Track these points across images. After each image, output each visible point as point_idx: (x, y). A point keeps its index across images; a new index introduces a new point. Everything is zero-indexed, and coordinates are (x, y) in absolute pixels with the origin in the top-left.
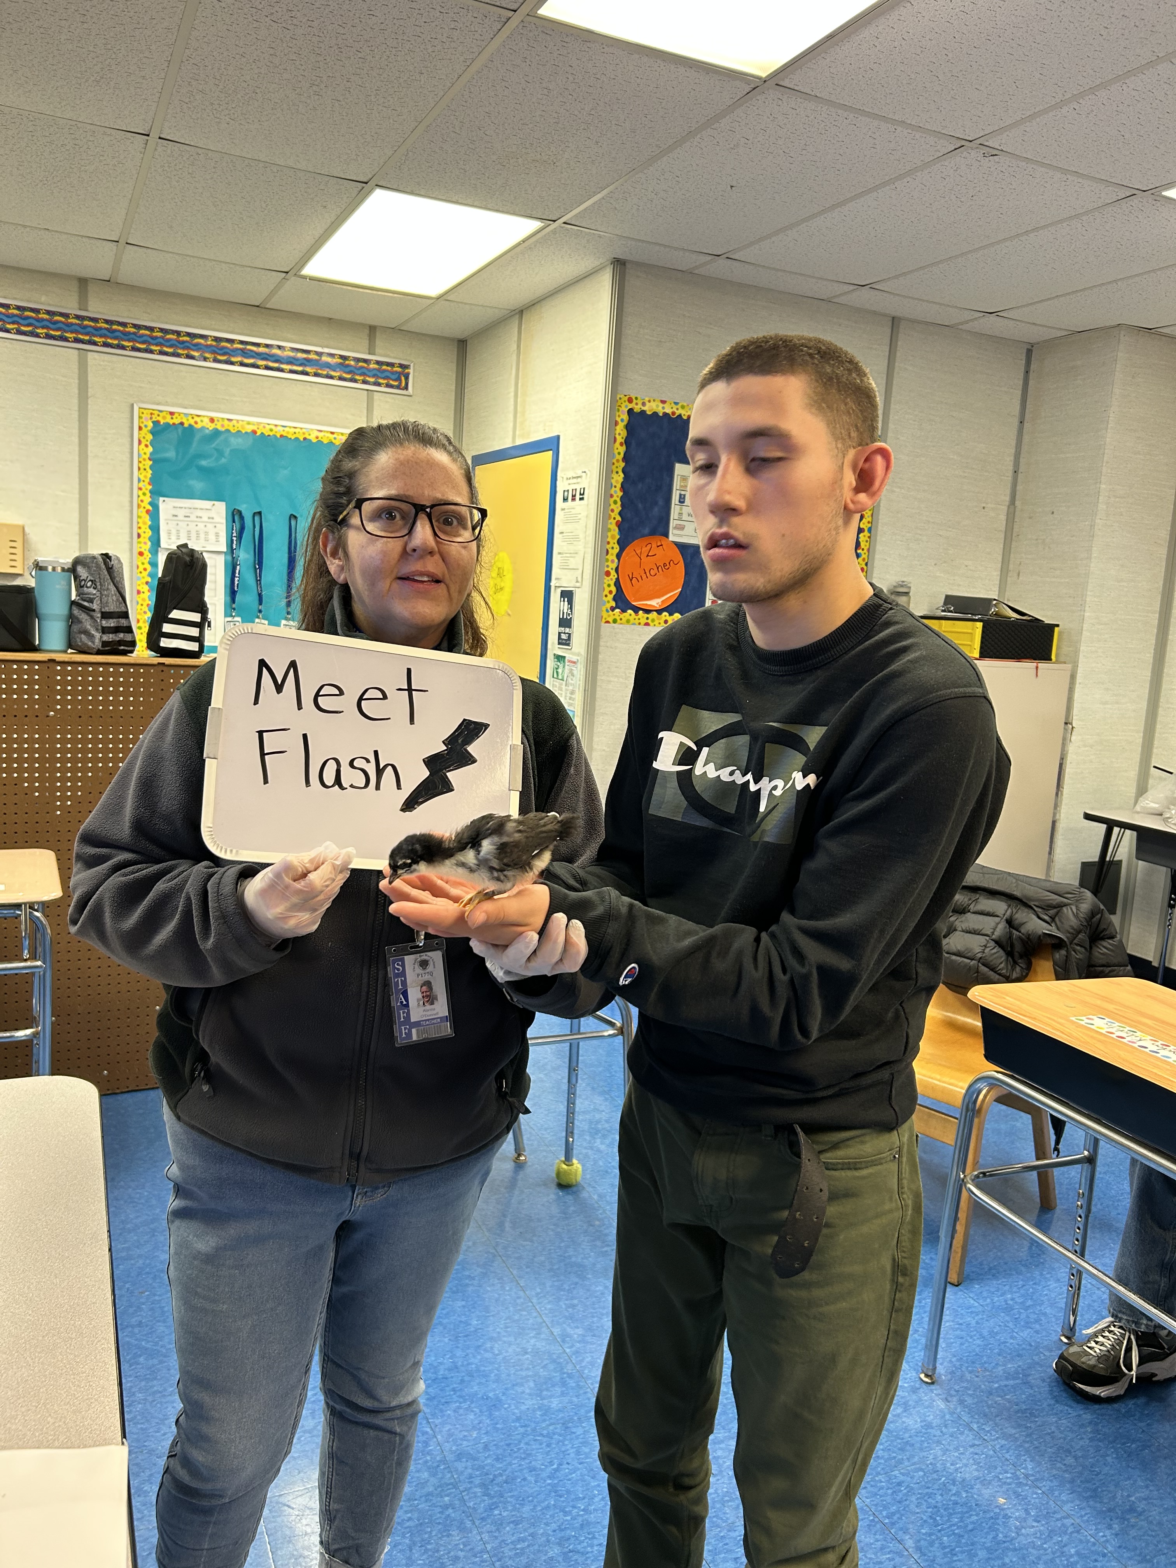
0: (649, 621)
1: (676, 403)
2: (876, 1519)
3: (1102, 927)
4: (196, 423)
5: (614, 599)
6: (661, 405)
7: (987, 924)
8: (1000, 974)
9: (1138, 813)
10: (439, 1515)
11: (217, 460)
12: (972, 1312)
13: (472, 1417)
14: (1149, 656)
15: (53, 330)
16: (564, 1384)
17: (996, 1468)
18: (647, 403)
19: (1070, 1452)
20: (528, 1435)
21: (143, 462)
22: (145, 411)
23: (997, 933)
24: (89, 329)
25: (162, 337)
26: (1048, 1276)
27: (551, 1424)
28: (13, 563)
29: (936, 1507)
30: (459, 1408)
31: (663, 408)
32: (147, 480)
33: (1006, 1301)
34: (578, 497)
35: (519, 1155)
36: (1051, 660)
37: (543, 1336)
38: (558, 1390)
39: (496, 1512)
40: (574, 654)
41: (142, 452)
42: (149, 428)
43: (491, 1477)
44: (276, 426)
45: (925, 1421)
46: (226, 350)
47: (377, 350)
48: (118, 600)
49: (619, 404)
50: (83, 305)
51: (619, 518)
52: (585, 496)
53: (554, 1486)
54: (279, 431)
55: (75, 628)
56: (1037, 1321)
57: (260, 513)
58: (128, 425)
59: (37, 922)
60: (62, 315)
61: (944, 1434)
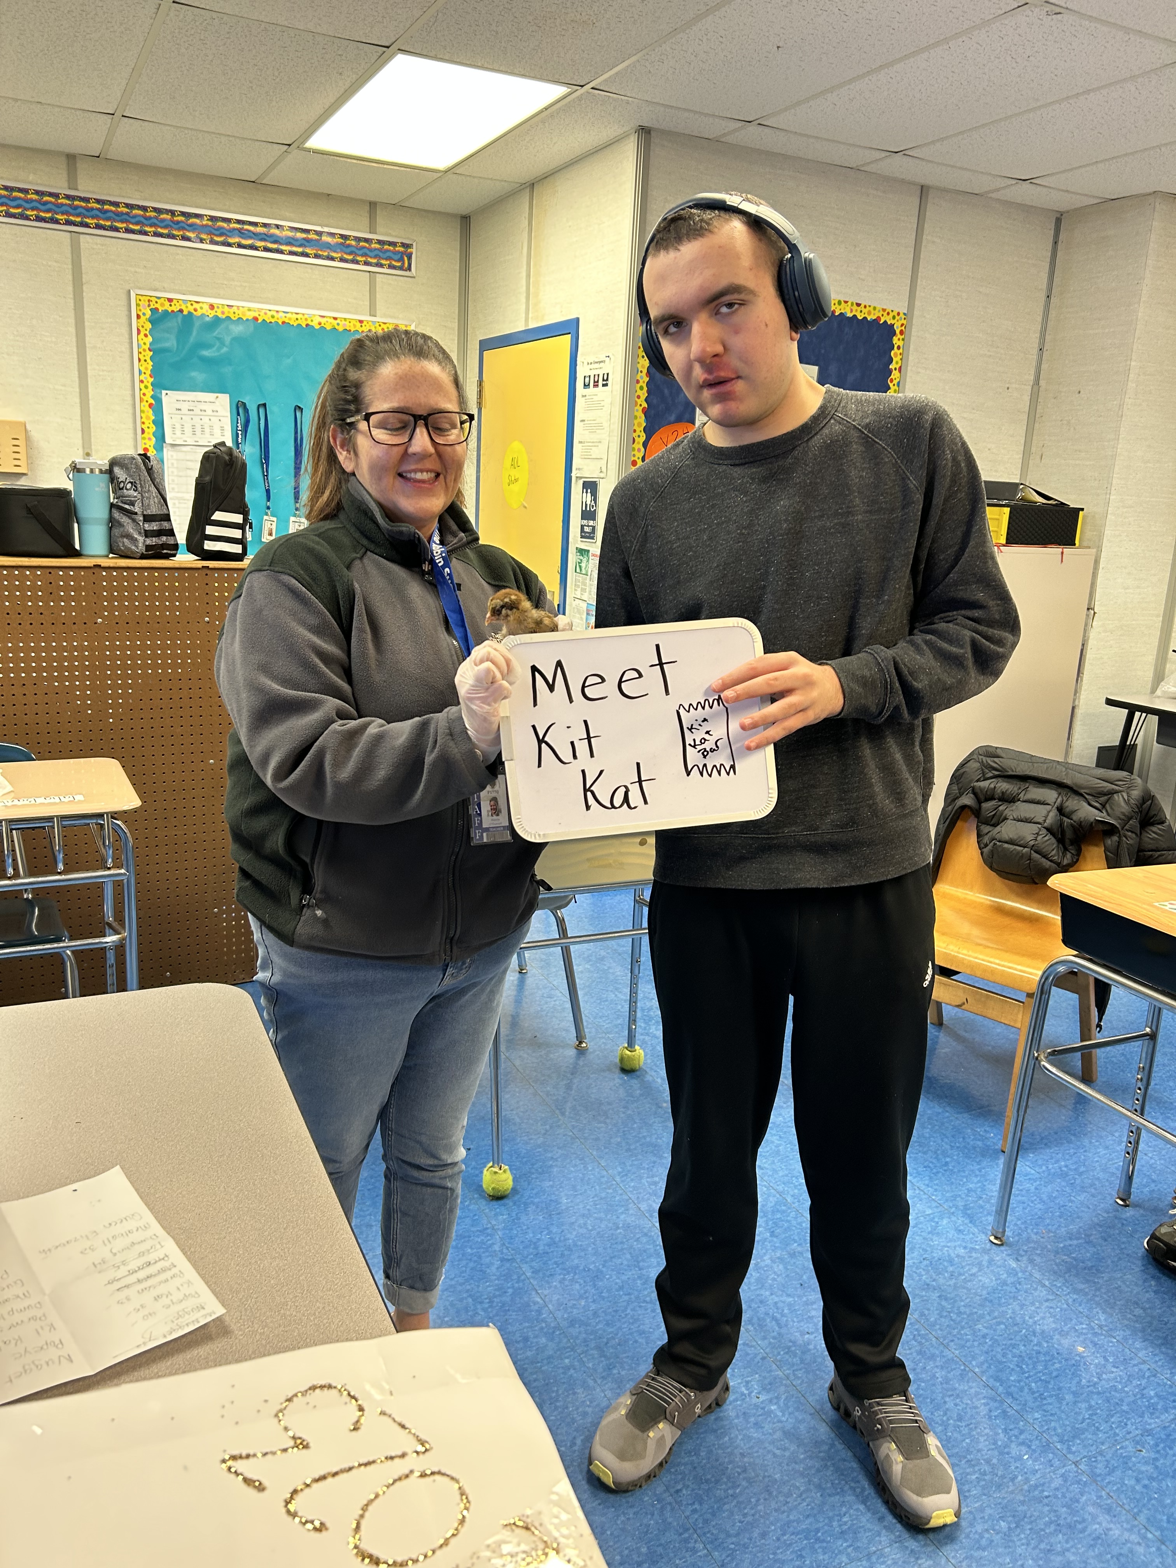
2: (967, 1369)
3: (1152, 813)
4: (196, 310)
7: (1038, 812)
8: (1051, 861)
9: (1159, 697)
10: (562, 1376)
11: (219, 349)
12: (1028, 1179)
13: (577, 1286)
15: (43, 211)
17: (1071, 1320)
19: (1137, 1304)
22: (142, 298)
23: (1049, 822)
25: (156, 218)
26: (1097, 1144)
28: (17, 462)
29: (1020, 1356)
30: (564, 1279)
32: (148, 372)
33: (1060, 1168)
34: (601, 383)
35: (581, 1043)
36: (1074, 544)
37: (631, 1212)
39: (615, 1371)
41: (141, 342)
42: (148, 316)
43: (605, 1340)
44: (277, 312)
45: (999, 1279)
46: (222, 231)
47: (379, 229)
48: (159, 502)
51: (645, 405)
52: (609, 382)
54: (280, 318)
55: (116, 532)
56: (1092, 1185)
57: (264, 405)
58: (126, 313)
59: (120, 831)
60: (51, 194)
61: (1019, 1291)
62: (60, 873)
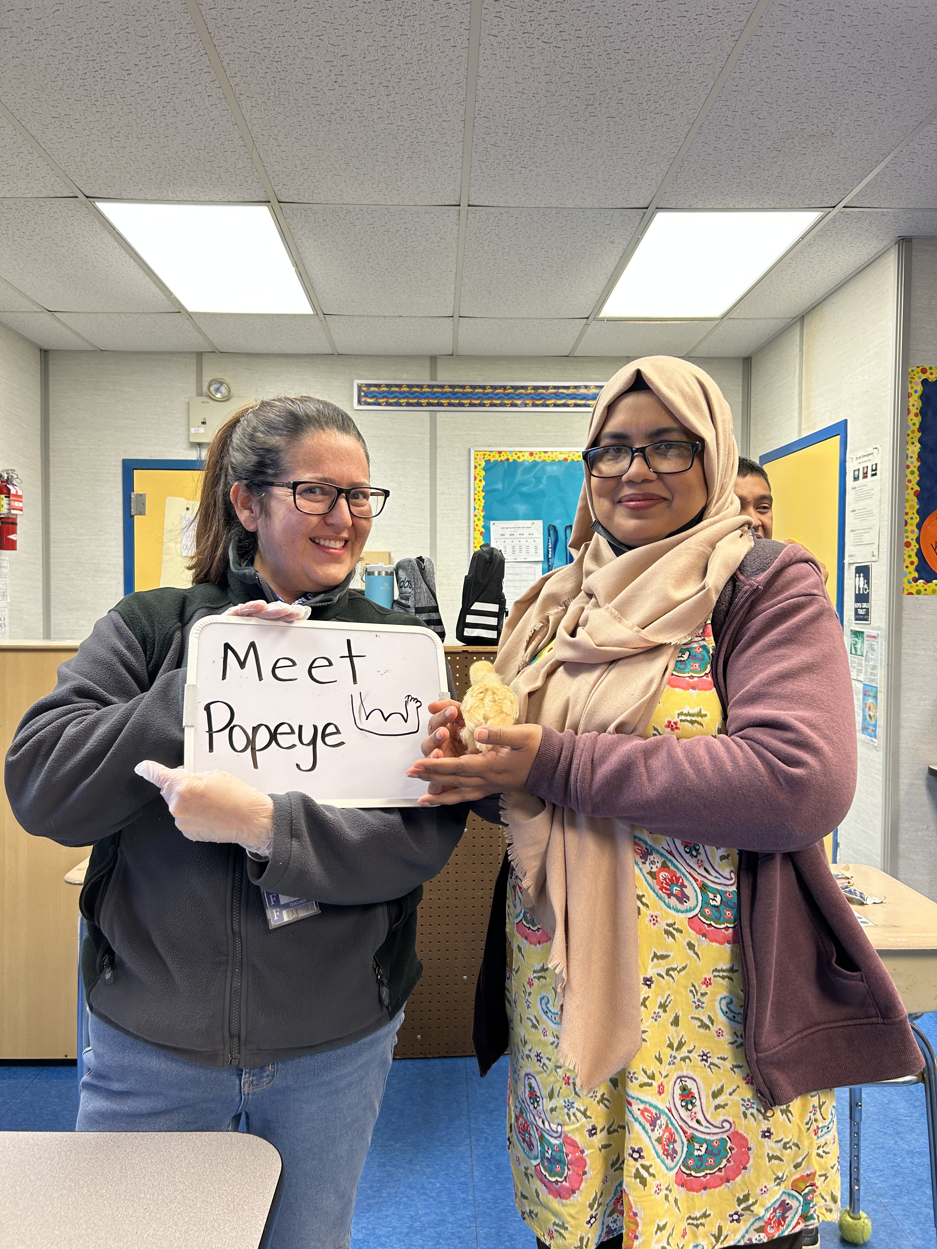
4: (519, 458)
5: (917, 570)
11: (536, 486)
15: (412, 399)
21: (478, 494)
22: (479, 453)
24: (437, 395)
25: (492, 393)
32: (481, 508)
34: (870, 473)
40: (873, 629)
41: (477, 486)
42: (482, 466)
46: (542, 396)
48: (428, 596)
49: (912, 376)
50: (433, 376)
51: (917, 488)
52: (878, 472)
58: (467, 465)
60: (418, 386)
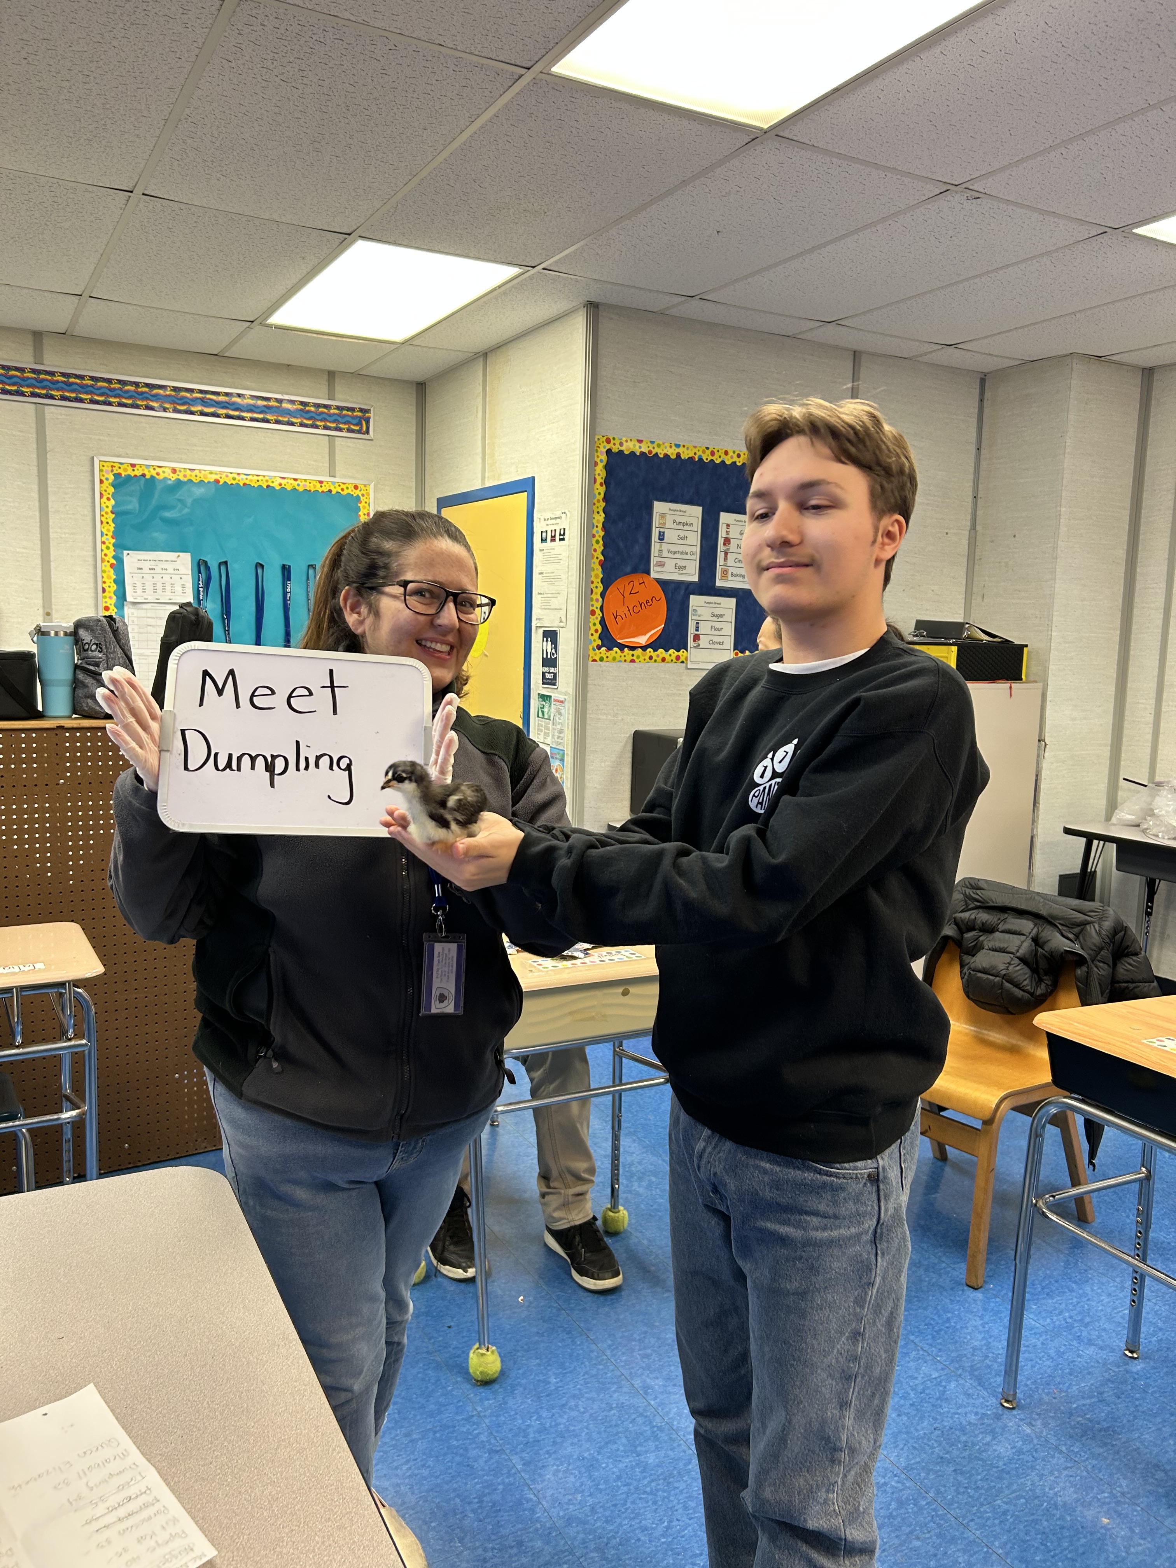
0: (634, 658)
1: (652, 442)
2: (990, 1551)
3: (1126, 944)
4: (158, 474)
5: (600, 638)
6: (638, 445)
7: (1012, 942)
8: (1023, 991)
12: (1035, 1334)
13: (572, 1479)
14: (1112, 672)
15: (9, 385)
16: (656, 1438)
17: (1093, 1489)
18: (625, 444)
19: (1159, 1467)
20: (632, 1494)
21: (106, 516)
22: (105, 464)
23: (1023, 952)
24: (46, 383)
25: (120, 389)
26: (1099, 1291)
27: (653, 1481)
29: (1044, 1533)
30: (558, 1471)
31: (640, 447)
32: (110, 534)
33: (1065, 1319)
34: (558, 537)
36: (1021, 679)
37: (624, 1390)
38: (652, 1444)
40: (561, 693)
41: (104, 506)
42: (111, 481)
43: (605, 1540)
44: (239, 474)
45: (1015, 1447)
46: (185, 400)
47: (337, 396)
48: (125, 663)
49: (597, 445)
50: (38, 359)
51: (601, 558)
52: (566, 537)
53: (669, 1544)
54: (241, 480)
55: (80, 692)
56: (1099, 1337)
57: (226, 563)
58: (89, 478)
59: (81, 1000)
60: (17, 369)
61: (1036, 1459)
62: (18, 1047)
